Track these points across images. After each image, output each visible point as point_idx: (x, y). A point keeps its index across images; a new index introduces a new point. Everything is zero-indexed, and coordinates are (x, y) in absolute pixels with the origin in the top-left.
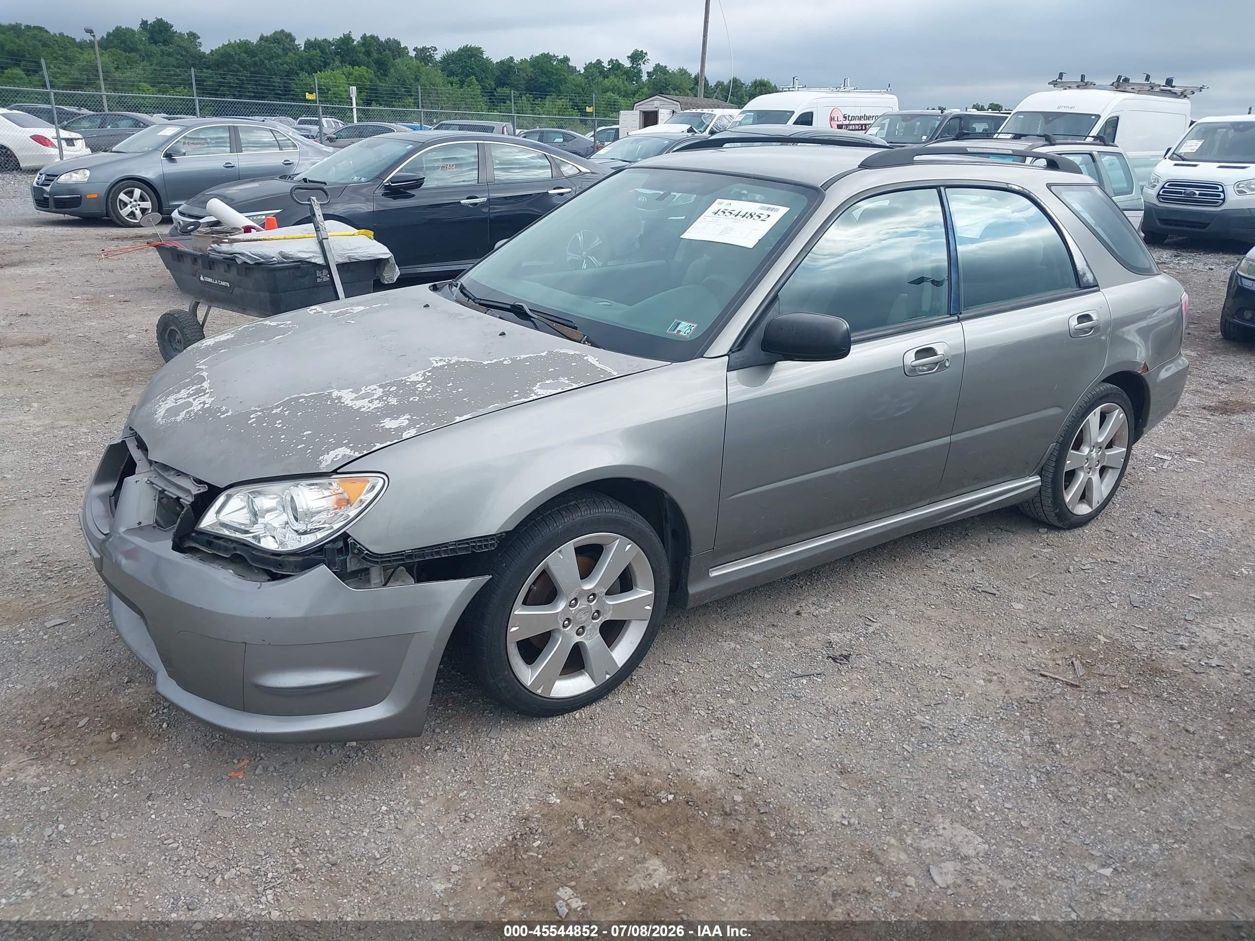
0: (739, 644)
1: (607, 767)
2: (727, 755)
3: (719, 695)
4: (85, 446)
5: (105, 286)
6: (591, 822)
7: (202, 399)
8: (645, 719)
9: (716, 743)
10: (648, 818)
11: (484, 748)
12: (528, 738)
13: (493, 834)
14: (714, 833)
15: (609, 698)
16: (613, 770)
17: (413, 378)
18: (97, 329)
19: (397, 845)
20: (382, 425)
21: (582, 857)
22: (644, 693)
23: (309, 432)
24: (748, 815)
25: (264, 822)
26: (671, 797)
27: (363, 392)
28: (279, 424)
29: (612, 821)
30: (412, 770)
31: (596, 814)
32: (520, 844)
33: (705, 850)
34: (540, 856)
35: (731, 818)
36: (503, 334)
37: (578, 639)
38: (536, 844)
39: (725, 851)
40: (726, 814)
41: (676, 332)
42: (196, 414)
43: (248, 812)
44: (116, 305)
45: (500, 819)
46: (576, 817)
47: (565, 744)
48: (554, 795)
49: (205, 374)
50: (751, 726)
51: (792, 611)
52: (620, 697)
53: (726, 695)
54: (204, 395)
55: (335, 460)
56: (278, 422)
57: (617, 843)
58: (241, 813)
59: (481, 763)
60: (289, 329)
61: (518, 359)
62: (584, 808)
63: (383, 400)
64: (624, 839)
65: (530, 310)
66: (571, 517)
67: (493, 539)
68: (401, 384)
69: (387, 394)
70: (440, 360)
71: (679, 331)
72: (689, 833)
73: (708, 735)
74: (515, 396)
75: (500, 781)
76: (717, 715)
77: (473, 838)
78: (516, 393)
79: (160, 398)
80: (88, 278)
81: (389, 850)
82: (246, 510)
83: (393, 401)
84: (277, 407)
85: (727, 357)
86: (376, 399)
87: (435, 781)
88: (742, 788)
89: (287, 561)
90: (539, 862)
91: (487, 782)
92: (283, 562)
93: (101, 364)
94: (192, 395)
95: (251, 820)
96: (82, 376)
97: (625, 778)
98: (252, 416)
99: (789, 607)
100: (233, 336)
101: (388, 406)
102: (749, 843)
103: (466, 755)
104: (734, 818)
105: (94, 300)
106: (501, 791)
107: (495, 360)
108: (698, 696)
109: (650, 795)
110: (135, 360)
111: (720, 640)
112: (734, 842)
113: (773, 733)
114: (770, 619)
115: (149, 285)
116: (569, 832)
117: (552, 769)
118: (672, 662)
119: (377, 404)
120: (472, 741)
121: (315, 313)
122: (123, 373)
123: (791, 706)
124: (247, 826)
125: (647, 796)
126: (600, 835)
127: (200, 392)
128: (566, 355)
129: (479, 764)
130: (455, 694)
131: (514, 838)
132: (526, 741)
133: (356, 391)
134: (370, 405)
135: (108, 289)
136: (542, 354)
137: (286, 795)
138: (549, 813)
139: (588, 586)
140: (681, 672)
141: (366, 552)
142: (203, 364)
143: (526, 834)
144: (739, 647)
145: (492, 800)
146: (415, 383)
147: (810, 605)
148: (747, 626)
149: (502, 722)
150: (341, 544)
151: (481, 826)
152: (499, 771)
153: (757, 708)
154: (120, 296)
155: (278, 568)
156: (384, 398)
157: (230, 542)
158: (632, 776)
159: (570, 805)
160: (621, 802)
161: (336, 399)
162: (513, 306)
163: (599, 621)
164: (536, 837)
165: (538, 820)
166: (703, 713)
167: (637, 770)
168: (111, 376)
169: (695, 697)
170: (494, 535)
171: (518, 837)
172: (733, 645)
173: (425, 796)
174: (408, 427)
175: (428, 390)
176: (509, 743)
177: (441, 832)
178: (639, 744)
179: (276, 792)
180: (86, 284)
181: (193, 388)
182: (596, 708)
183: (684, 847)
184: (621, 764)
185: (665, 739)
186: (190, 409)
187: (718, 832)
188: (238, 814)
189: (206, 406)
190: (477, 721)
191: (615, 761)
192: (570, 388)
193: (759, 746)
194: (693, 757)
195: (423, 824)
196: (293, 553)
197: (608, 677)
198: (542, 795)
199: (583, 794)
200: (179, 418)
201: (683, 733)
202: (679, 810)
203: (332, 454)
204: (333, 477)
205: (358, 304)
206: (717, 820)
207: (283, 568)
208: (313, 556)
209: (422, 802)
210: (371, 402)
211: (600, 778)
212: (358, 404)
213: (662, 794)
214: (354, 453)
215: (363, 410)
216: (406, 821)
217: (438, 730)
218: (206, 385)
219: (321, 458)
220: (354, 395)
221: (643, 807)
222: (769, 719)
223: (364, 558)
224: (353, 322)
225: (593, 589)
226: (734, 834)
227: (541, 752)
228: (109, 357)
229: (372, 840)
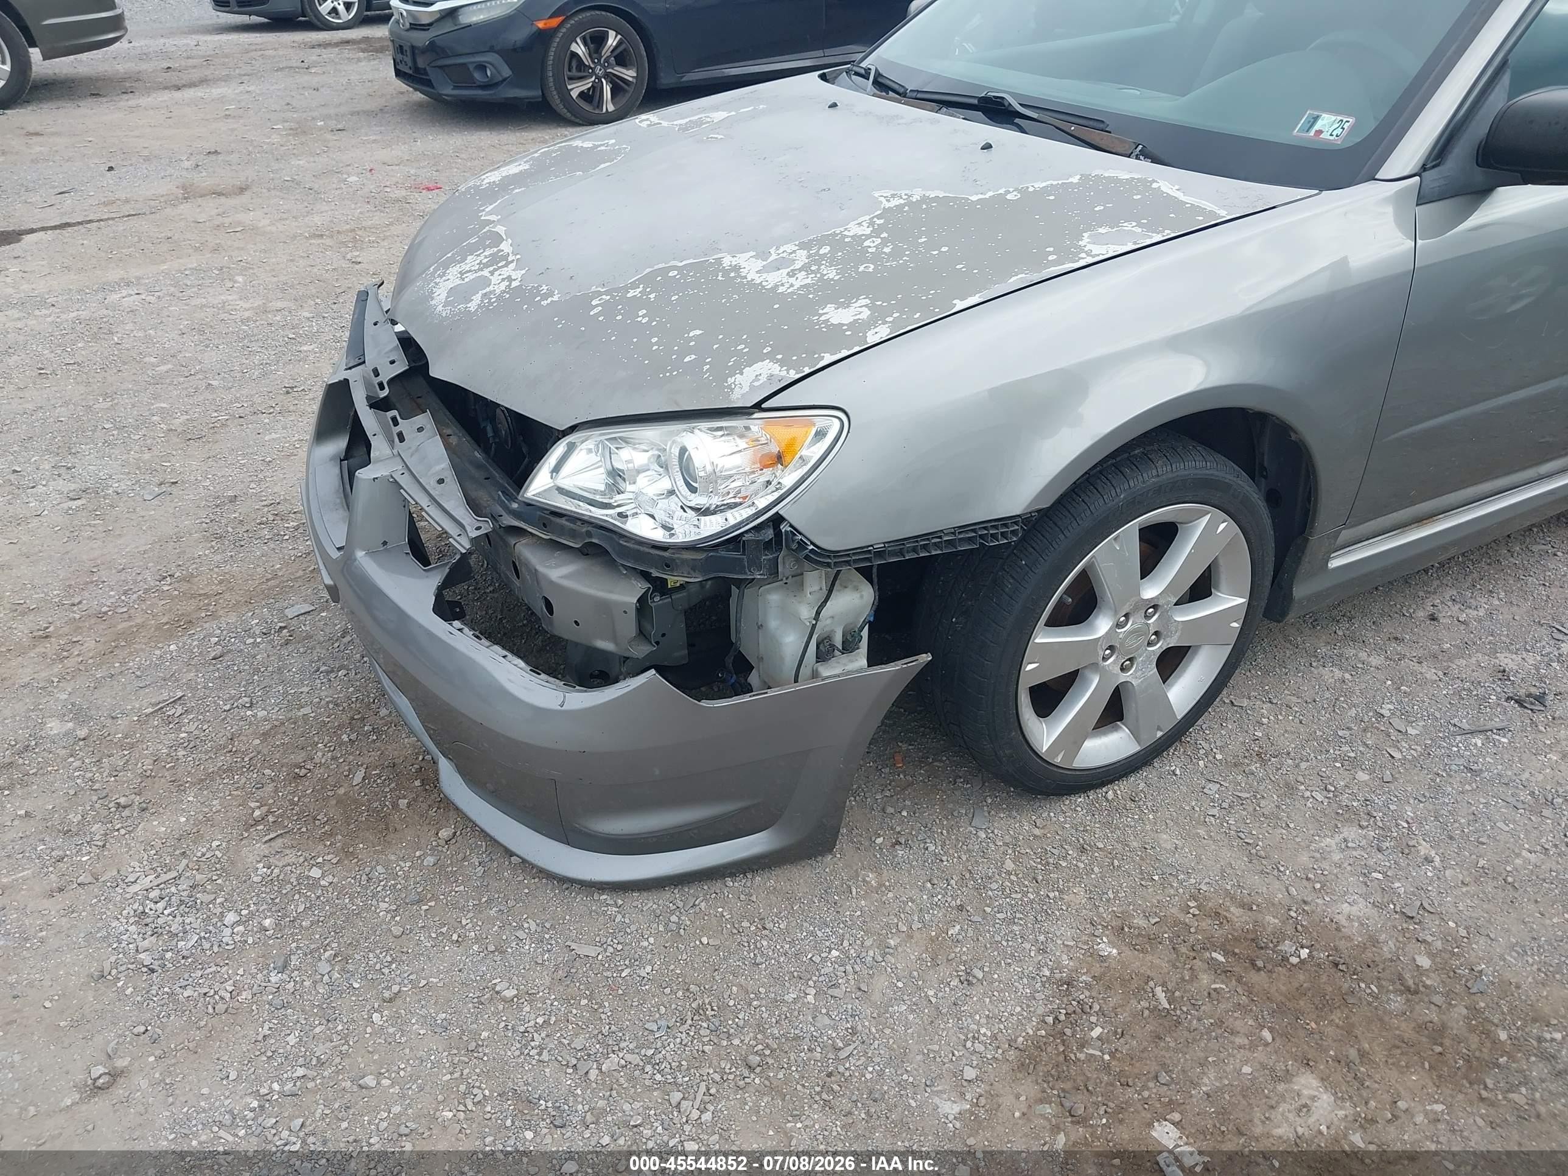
0: (1347, 670)
1: (1181, 891)
2: (1380, 876)
3: (1338, 765)
4: (311, 337)
5: (311, 110)
6: (1177, 994)
7: (506, 272)
8: (1224, 805)
9: (1355, 853)
10: (1273, 990)
11: (970, 846)
12: (1037, 832)
13: (1018, 1009)
14: (1398, 1028)
15: (1155, 764)
16: (1193, 898)
17: (854, 230)
18: (307, 170)
19: (867, 1024)
20: (823, 318)
21: (1179, 1061)
22: (1211, 758)
23: (698, 332)
24: (1449, 994)
25: (649, 969)
26: (1304, 953)
27: (774, 257)
28: (644, 316)
29: (1214, 994)
30: (864, 880)
31: (1183, 979)
32: (1068, 1032)
33: (1390, 1061)
34: (1107, 1057)
35: (1421, 1000)
36: (988, 147)
37: (1124, 677)
38: (1097, 1032)
39: (1427, 1065)
40: (1408, 989)
41: (1312, 133)
42: (499, 298)
43: (620, 947)
44: (329, 136)
45: (1025, 981)
46: (1151, 984)
47: (1101, 845)
48: (1105, 939)
49: (501, 229)
50: (1408, 823)
51: (1421, 614)
52: (1173, 763)
53: (1352, 764)
54: (506, 265)
55: (756, 384)
56: (640, 313)
57: (1232, 1038)
58: (611, 949)
59: (971, 872)
60: (618, 152)
61: (1031, 189)
62: (1162, 968)
63: (813, 272)
64: (1242, 1031)
65: (1020, 104)
66: (1140, 478)
67: (1016, 523)
68: (836, 241)
69: (817, 259)
70: (893, 196)
71: (1320, 132)
72: (1353, 1025)
73: (1338, 838)
74: (1050, 258)
75: (1009, 908)
76: (1345, 799)
77: (988, 1016)
78: (1051, 253)
79: (435, 270)
80: (288, 100)
81: (854, 1032)
82: (602, 470)
83: (832, 274)
84: (634, 286)
85: (1417, 178)
86: (800, 270)
87: (905, 903)
88: (1424, 941)
89: (678, 558)
90: (1107, 1067)
91: (988, 910)
92: (673, 560)
93: (317, 220)
94: (486, 266)
95: (627, 962)
96: (294, 237)
97: (1217, 914)
98: (594, 303)
99: (1414, 606)
100: (527, 167)
101: (824, 284)
102: (1464, 1051)
103: (944, 858)
104: (1426, 999)
105: (300, 130)
106: (1015, 928)
107: (990, 194)
108: (1303, 765)
109: (1267, 948)
110: (361, 213)
111: (1314, 664)
112: (1439, 1049)
113: (1451, 838)
114: (1388, 627)
115: (367, 107)
116: (1146, 1013)
117: (1091, 892)
118: (1245, 703)
119: (801, 280)
120: (948, 833)
121: (649, 126)
122: (347, 231)
123: (1467, 787)
124: (623, 975)
125: (1262, 948)
126: (1199, 1020)
127: (497, 260)
128: (1116, 180)
129: (968, 876)
130: (904, 747)
131: (1056, 1018)
132: (1035, 836)
133: (763, 255)
134: (792, 280)
135: (315, 114)
136: (1070, 180)
137: (674, 918)
138: (1104, 974)
139: (1151, 591)
140: (1265, 721)
141: (812, 547)
142: (490, 213)
143: (1074, 1012)
144: (1350, 677)
145: (1005, 943)
146: (859, 239)
147: (1450, 603)
148: (1352, 639)
149: (989, 801)
150: (769, 534)
151: (996, 993)
152: (1004, 890)
153: (1409, 789)
154: (333, 124)
155: (664, 570)
156: (813, 268)
157: (579, 523)
158: (1228, 911)
159: (1138, 963)
160: (1221, 958)
161: (731, 270)
162: (980, 99)
163: (1158, 648)
164: (1093, 1019)
165: (1088, 987)
166: (1320, 798)
167: (1233, 898)
168: (332, 237)
169: (1297, 766)
170: (1018, 516)
171: (1062, 1017)
172: (1338, 673)
173: (894, 931)
174: (871, 323)
175: (887, 250)
176: (1007, 839)
177: (934, 1000)
178: (1225, 850)
179: (658, 912)
180: (286, 107)
181: (486, 253)
182: (1136, 782)
183: (1353, 1053)
184: (1204, 887)
185: (1267, 842)
186: (488, 290)
187: (1403, 1025)
188: (605, 950)
189: (514, 284)
190: (948, 796)
191: (1193, 881)
192: (1149, 242)
193: (1432, 862)
194: (1323, 878)
195: (900, 984)
196: (690, 547)
197: (1159, 734)
198: (1085, 938)
199: (1153, 940)
200: (473, 306)
201: (1294, 833)
202: (1324, 978)
203: (749, 373)
204: (756, 416)
205: (716, 108)
206: (1396, 1002)
207: (672, 570)
208: (723, 553)
209: (892, 942)
210: (792, 274)
211: (1174, 910)
212: (772, 279)
213: (1287, 947)
214: (788, 371)
215: (781, 290)
216: (871, 976)
217: (890, 810)
218: (506, 247)
219: (730, 380)
220: (760, 264)
221: (1259, 969)
222: (1436, 811)
223: (807, 557)
224: (720, 137)
225: (1157, 598)
226: (1438, 1033)
227: (1065, 858)
228: (327, 208)
229: (824, 1011)
